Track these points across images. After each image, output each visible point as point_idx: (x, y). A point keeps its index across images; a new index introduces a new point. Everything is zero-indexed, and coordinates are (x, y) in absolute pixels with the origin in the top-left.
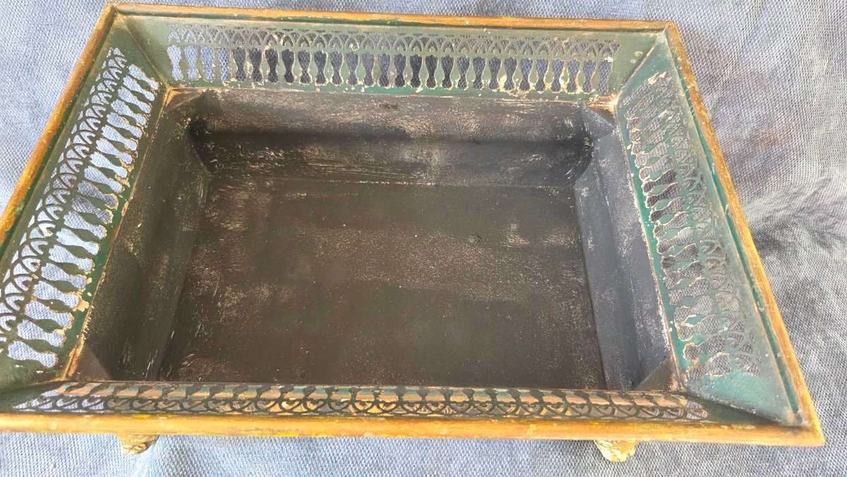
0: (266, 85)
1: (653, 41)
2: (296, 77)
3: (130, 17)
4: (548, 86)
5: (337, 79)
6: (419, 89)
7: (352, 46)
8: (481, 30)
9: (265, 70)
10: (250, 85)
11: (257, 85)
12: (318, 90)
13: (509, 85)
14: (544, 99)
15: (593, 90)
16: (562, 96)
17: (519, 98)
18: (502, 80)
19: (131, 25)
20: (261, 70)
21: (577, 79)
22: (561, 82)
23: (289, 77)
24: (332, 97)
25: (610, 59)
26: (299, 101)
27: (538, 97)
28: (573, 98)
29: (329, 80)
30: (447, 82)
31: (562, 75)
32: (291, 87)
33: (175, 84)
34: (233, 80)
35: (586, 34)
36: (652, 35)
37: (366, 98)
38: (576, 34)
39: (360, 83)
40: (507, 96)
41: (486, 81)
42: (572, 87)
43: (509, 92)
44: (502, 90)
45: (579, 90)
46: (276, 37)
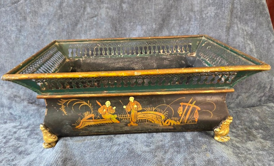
0: (95, 57)
1: (201, 39)
2: (103, 54)
3: (60, 43)
4: (175, 51)
5: (115, 54)
6: (138, 55)
7: (119, 45)
8: (153, 40)
9: (95, 53)
10: (90, 57)
11: (92, 57)
12: (110, 57)
13: (164, 52)
14: (174, 55)
15: (188, 52)
16: (179, 54)
17: (167, 55)
18: (162, 51)
19: (59, 45)
20: (94, 53)
21: (182, 49)
22: (178, 50)
23: (101, 54)
24: (113, 59)
25: (191, 44)
26: (104, 60)
27: (173, 54)
28: (183, 54)
29: (113, 54)
30: (146, 53)
31: (178, 48)
32: (102, 57)
33: (69, 58)
34: (86, 56)
35: (183, 39)
36: (201, 38)
37: (123, 58)
38: (180, 39)
39: (121, 54)
40: (164, 55)
41: (157, 51)
42: (181, 51)
43: (164, 54)
44: (162, 53)
45: (184, 52)
46: (98, 45)
